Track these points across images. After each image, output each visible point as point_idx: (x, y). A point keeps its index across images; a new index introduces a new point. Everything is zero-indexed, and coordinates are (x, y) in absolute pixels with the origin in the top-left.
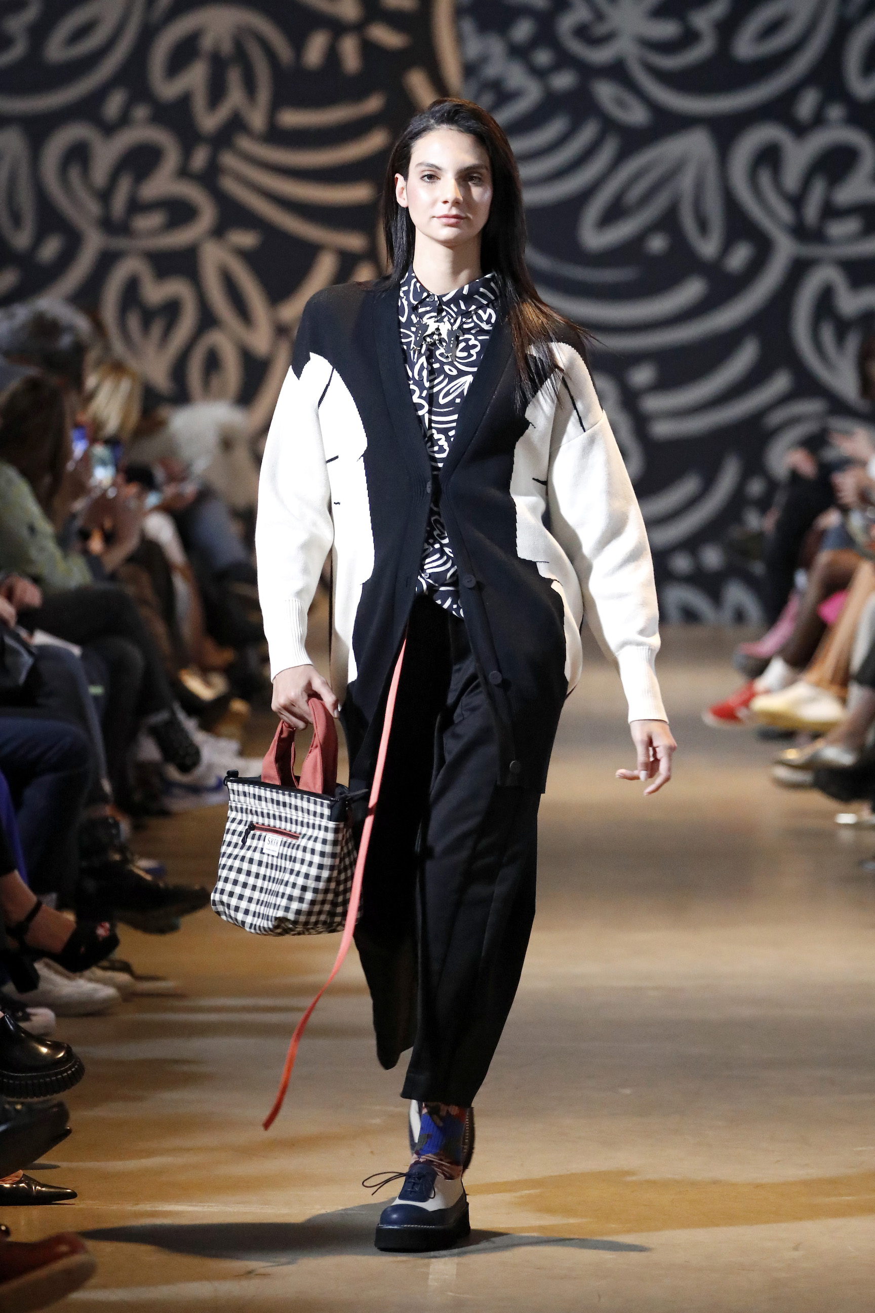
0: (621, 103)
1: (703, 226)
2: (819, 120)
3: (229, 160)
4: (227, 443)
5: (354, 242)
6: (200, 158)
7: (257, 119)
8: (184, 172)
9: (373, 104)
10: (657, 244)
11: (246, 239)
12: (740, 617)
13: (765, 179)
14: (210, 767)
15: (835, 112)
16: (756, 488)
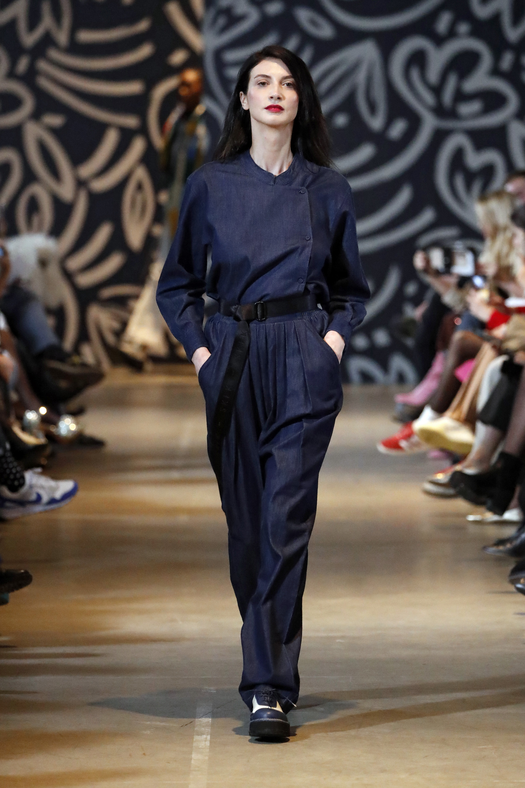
0: (314, 23)
1: (373, 108)
2: (452, 34)
3: (42, 65)
4: (43, 263)
5: (131, 122)
6: (23, 64)
7: (62, 38)
8: (11, 75)
9: (143, 26)
10: (341, 120)
11: (55, 120)
12: (401, 379)
13: (415, 74)
14: (31, 487)
15: (463, 28)
16: (411, 289)
